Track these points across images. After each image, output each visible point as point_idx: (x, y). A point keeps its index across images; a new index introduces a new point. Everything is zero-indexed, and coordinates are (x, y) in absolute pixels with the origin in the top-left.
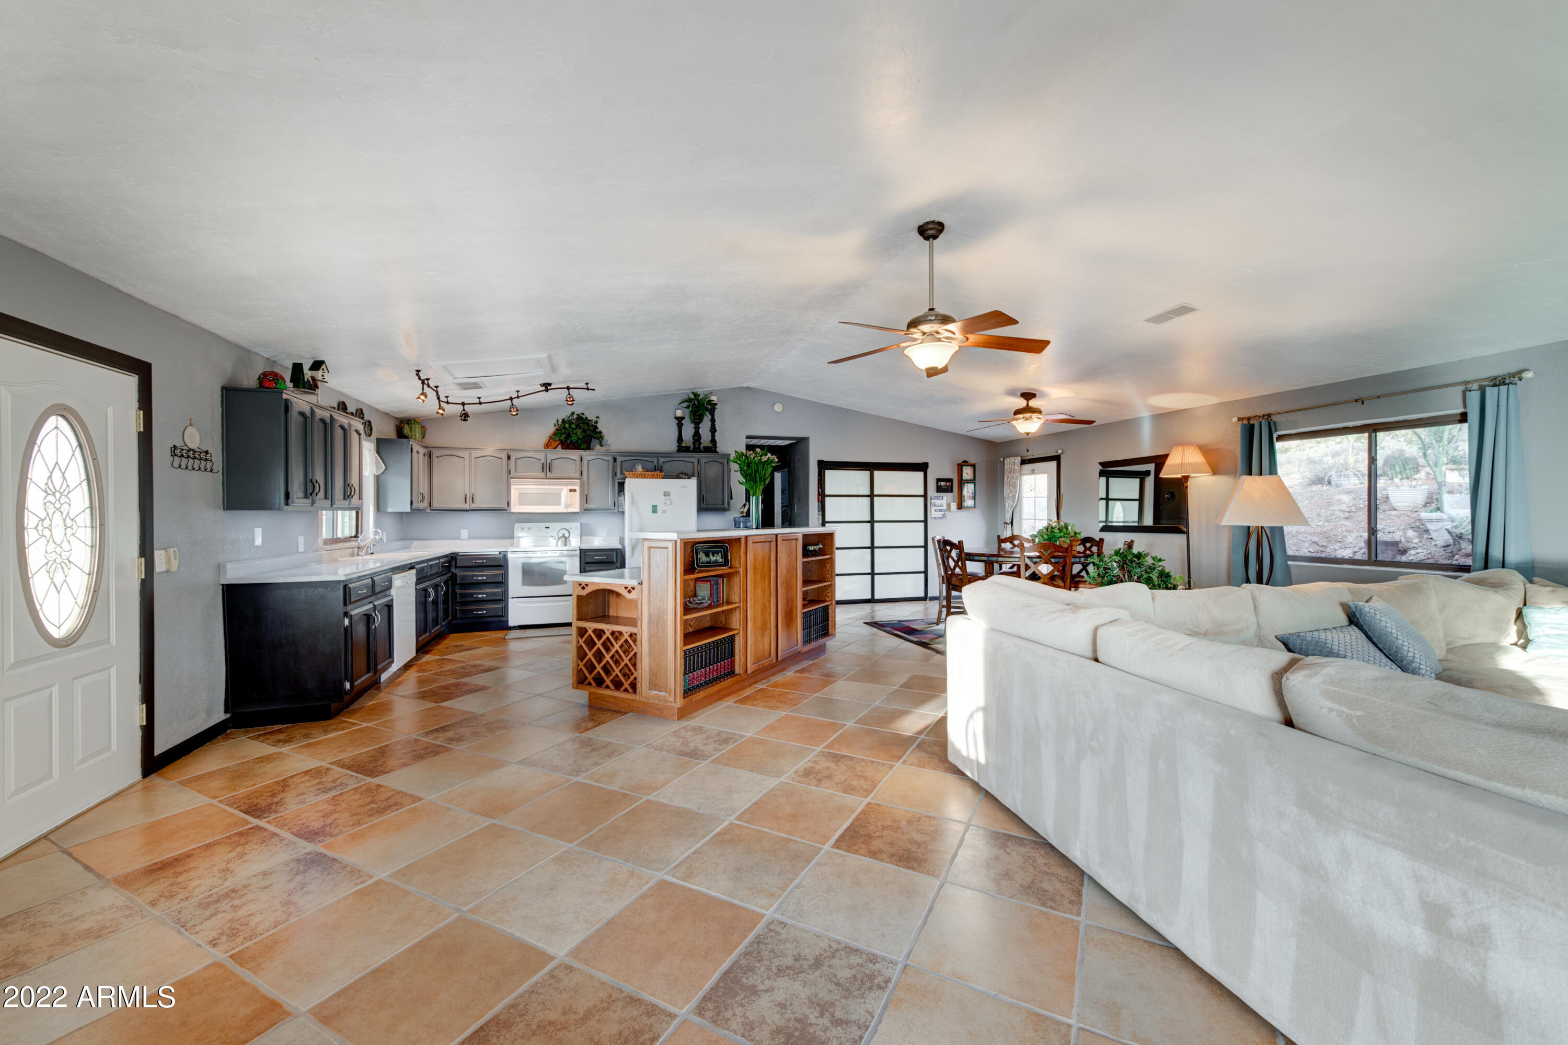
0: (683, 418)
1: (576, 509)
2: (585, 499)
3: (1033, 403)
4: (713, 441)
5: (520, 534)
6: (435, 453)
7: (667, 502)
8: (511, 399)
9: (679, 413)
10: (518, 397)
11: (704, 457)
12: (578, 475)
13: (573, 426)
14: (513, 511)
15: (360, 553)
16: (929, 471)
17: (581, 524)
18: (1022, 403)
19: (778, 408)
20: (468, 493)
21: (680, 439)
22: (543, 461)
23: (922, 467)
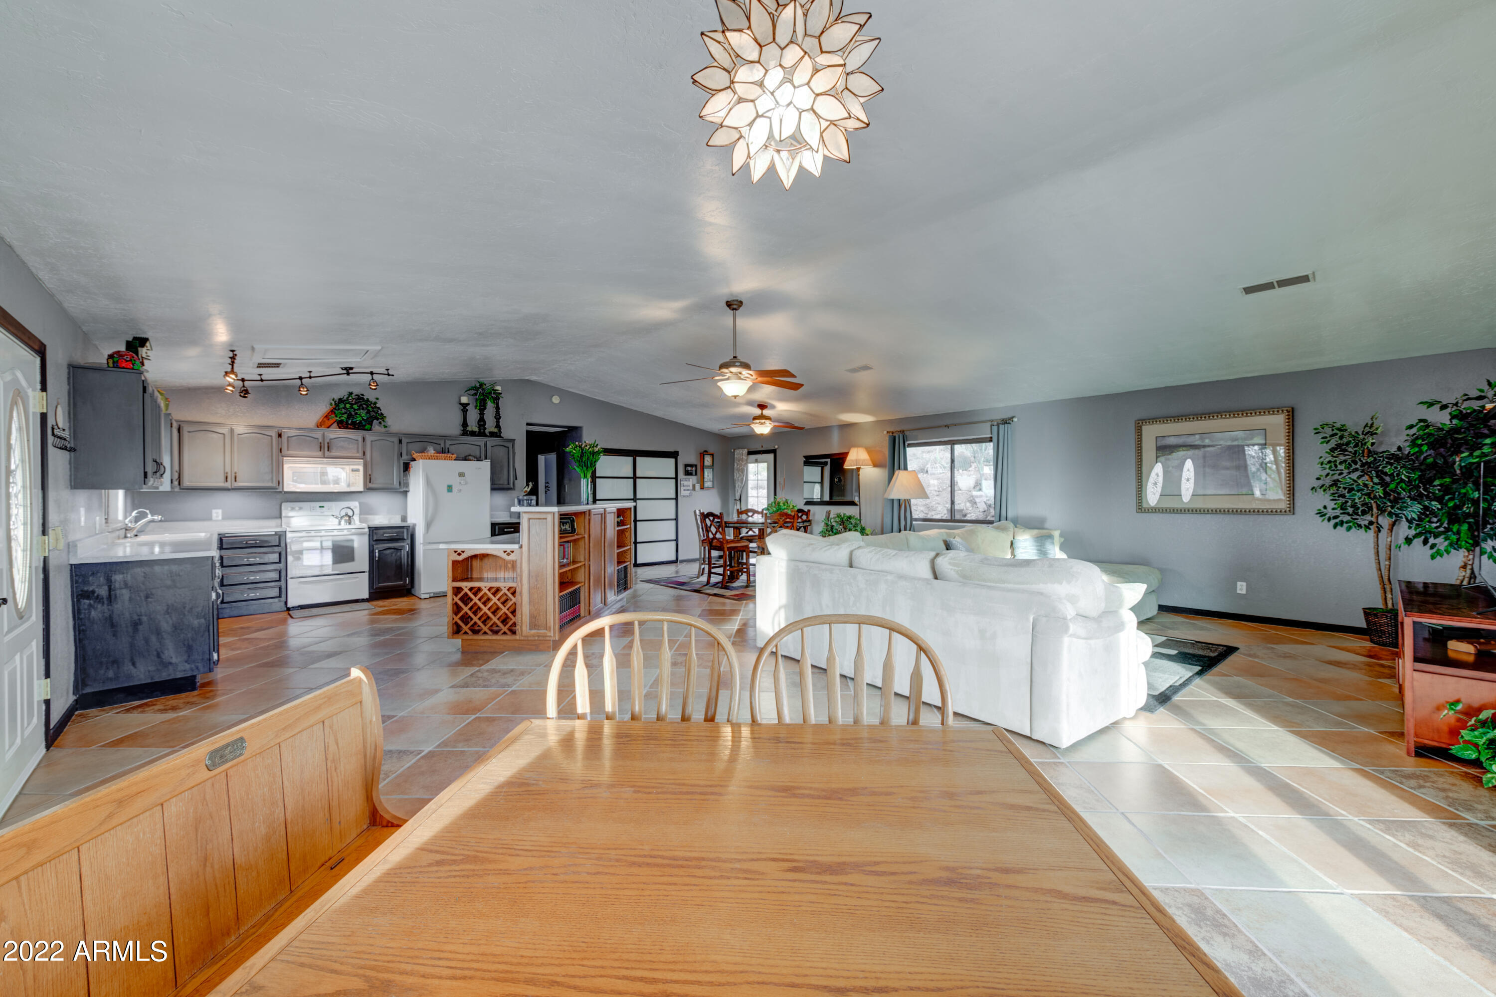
0: (468, 404)
1: (361, 488)
2: (368, 478)
3: (766, 412)
4: (498, 426)
5: (291, 514)
6: (186, 429)
7: (462, 482)
8: (301, 378)
9: (464, 400)
10: (310, 377)
11: (491, 441)
12: (360, 454)
13: (355, 407)
14: (285, 490)
15: (129, 535)
16: (679, 458)
17: (360, 503)
18: (758, 412)
19: (556, 400)
20: (228, 470)
21: (465, 424)
22: (320, 440)
23: (674, 455)
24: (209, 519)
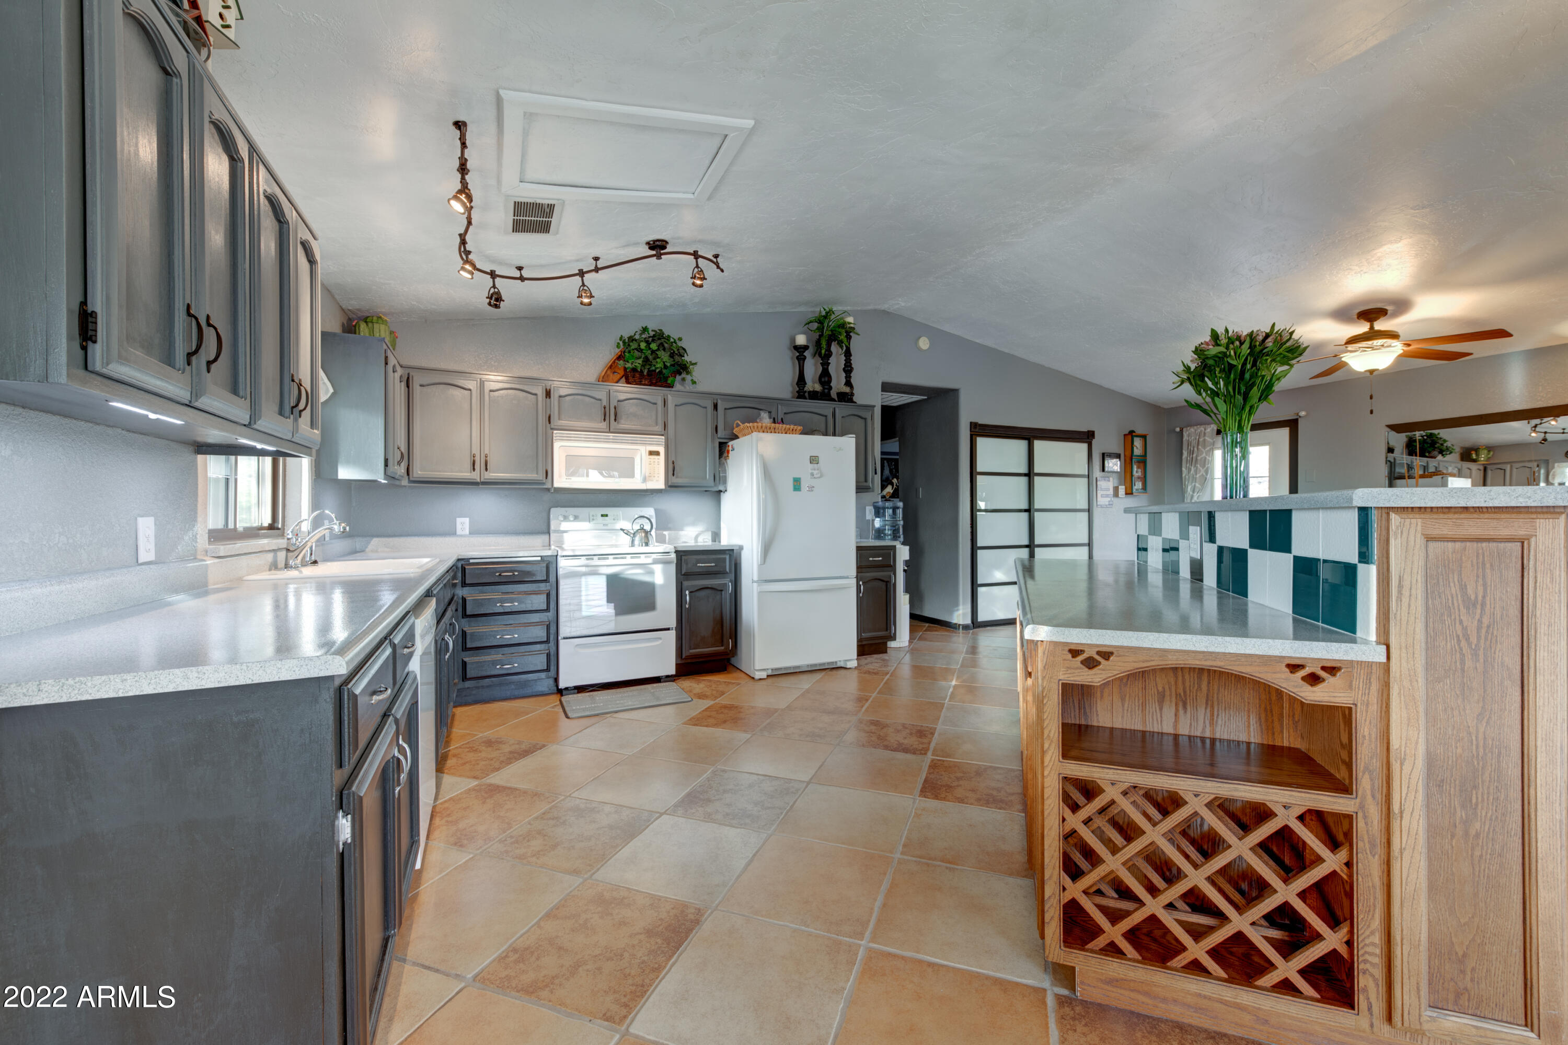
0: (806, 348)
1: (661, 485)
2: (672, 469)
4: (848, 383)
5: (565, 526)
6: (417, 380)
7: (815, 472)
8: (581, 273)
9: (801, 340)
10: (597, 270)
11: (842, 409)
12: (659, 428)
13: (654, 346)
14: (556, 485)
15: (291, 562)
16: (1094, 441)
17: (656, 510)
19: (924, 343)
20: (476, 450)
21: (801, 380)
22: (605, 403)
23: (1087, 437)
24: (453, 533)
